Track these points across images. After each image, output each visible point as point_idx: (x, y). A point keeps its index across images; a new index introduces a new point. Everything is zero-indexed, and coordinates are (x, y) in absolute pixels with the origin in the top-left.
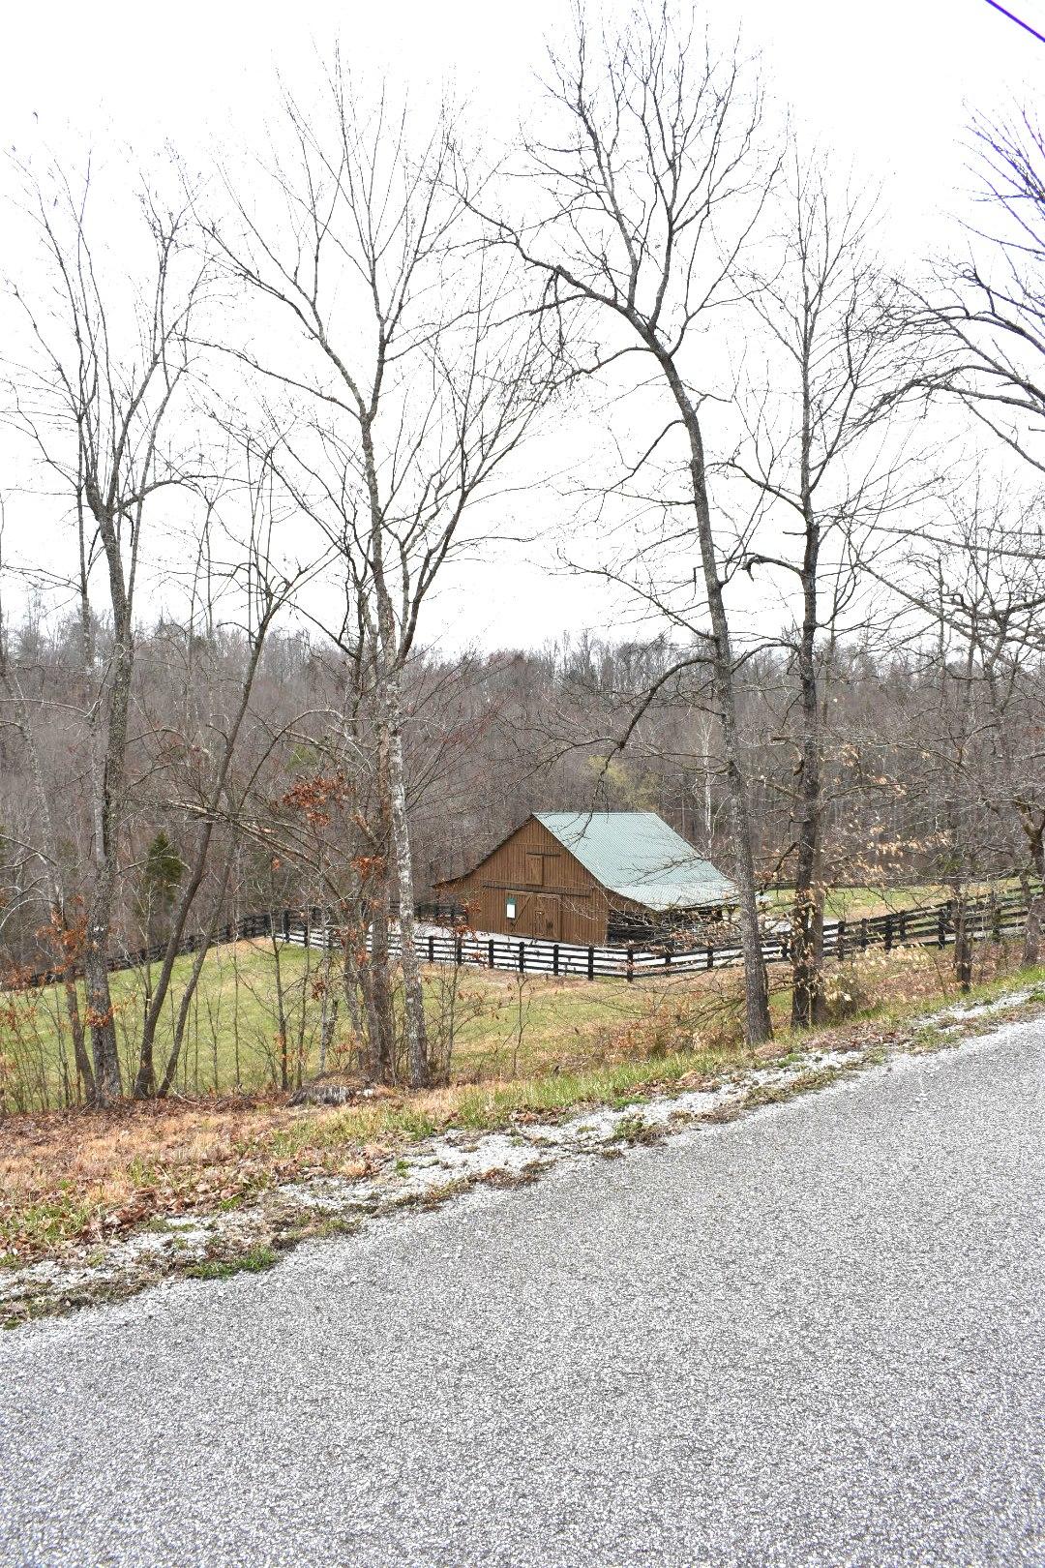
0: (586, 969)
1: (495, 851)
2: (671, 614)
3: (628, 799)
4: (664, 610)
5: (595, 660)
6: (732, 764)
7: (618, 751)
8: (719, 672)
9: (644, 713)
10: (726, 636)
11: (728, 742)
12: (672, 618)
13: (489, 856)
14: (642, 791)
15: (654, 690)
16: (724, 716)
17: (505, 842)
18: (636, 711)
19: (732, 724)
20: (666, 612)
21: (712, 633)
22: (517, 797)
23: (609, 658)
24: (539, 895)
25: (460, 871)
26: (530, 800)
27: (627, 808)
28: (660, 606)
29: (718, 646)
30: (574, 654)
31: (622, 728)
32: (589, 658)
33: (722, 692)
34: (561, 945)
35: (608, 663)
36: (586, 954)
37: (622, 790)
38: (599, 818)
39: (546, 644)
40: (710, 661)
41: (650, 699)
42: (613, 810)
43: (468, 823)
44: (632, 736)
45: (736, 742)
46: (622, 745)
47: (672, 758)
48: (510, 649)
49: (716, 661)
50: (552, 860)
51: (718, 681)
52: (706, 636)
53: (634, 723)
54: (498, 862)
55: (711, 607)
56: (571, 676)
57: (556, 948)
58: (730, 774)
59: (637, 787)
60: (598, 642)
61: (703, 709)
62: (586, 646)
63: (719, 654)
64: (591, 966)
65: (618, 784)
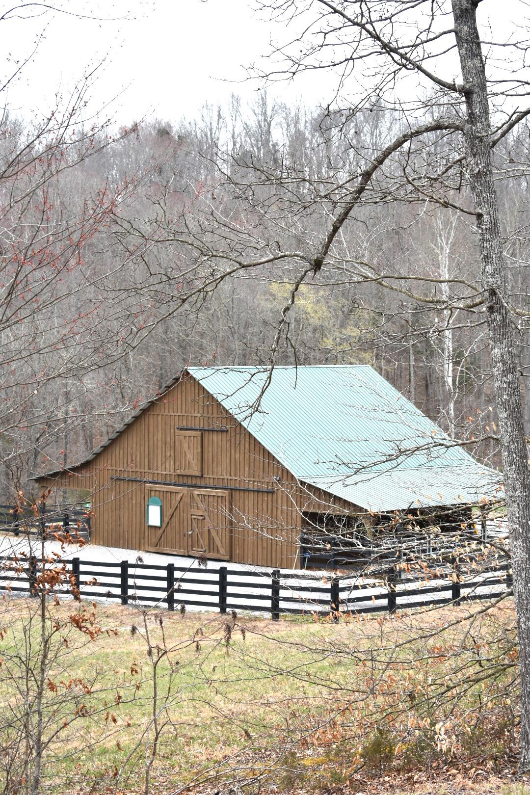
0: (268, 604)
1: (129, 426)
2: (395, 51)
3: (329, 343)
4: (385, 46)
5: (279, 136)
6: (493, 293)
7: (311, 274)
8: (472, 146)
9: (352, 213)
10: (483, 87)
11: (487, 258)
12: (397, 57)
13: (121, 434)
14: (351, 331)
15: (367, 175)
16: (479, 216)
17: (145, 412)
18: (339, 210)
19: (493, 229)
20: (387, 48)
21: (460, 82)
22: (164, 342)
23: (298, 132)
24: (197, 492)
25: (79, 455)
26: (183, 346)
27: (328, 358)
28: (378, 38)
29: (469, 103)
30: (246, 127)
31: (316, 238)
32: (268, 132)
33: (478, 176)
34: (231, 567)
35: (298, 139)
36: (268, 581)
37: (320, 330)
38: (283, 374)
39: (205, 112)
40: (457, 128)
41: (361, 190)
42: (307, 361)
43: (90, 382)
44: (333, 249)
45: (500, 258)
46: (317, 265)
47: (395, 284)
48: (150, 120)
49: (467, 127)
50: (215, 437)
51: (471, 160)
52: (452, 87)
53: (336, 229)
54: (132, 442)
55: (459, 38)
56: (243, 160)
57: (223, 572)
58: (491, 309)
59: (343, 326)
60: (284, 108)
61: (446, 205)
62: (264, 114)
63: (471, 115)
64: (275, 599)
65: (315, 321)
